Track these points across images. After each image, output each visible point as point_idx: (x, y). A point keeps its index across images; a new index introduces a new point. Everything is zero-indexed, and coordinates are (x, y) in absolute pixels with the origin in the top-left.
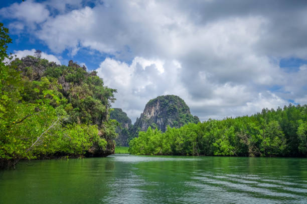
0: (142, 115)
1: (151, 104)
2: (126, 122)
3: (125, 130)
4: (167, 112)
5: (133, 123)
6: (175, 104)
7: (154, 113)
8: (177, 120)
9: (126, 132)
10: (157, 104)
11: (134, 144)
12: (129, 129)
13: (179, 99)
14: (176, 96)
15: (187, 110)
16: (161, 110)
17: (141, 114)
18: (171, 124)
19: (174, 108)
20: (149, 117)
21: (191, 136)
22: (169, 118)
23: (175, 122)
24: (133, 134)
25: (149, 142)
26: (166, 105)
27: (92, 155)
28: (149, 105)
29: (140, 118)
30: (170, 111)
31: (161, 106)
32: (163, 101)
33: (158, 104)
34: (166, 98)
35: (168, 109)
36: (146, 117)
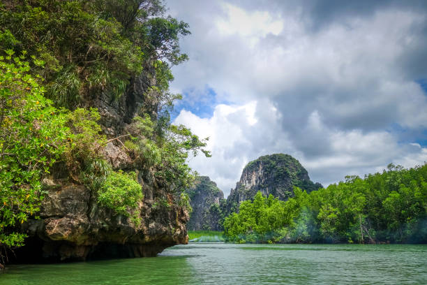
0: (239, 185)
1: (250, 169)
2: (216, 196)
3: (214, 207)
4: (275, 178)
5: (226, 197)
6: (286, 166)
7: (256, 182)
8: (291, 189)
9: (216, 210)
10: (259, 167)
11: (232, 224)
12: (221, 205)
13: (291, 158)
14: (287, 155)
15: (303, 174)
16: (266, 176)
17: (237, 183)
18: (281, 196)
19: (285, 173)
20: (248, 186)
21: (355, 201)
22: (277, 187)
23: (287, 192)
24: (227, 213)
25: (262, 219)
26: (273, 168)
27: (81, 253)
28: (248, 170)
29: (236, 189)
30: (278, 176)
31: (266, 171)
32: (268, 163)
33: (261, 168)
34: (272, 159)
35: (275, 175)
36: (244, 186)
